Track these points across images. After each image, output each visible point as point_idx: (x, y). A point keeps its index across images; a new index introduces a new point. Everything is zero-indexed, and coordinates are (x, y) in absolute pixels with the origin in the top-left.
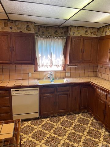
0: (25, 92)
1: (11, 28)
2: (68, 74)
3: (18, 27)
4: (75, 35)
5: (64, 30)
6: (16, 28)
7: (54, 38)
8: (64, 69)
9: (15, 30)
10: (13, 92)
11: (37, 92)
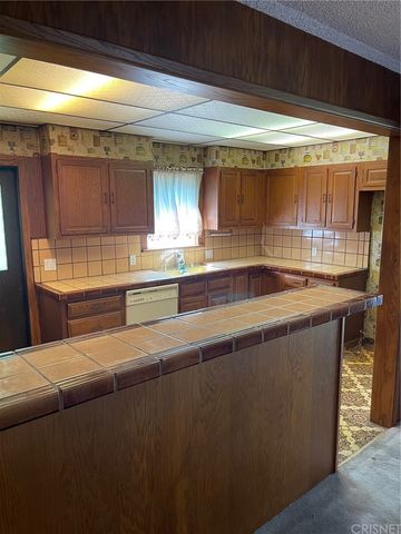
0: (152, 295)
1: (107, 149)
2: (209, 254)
3: (121, 146)
4: (226, 165)
5: (198, 152)
6: (116, 149)
7: (180, 170)
8: (202, 243)
9: (116, 154)
10: (130, 299)
11: (175, 294)
